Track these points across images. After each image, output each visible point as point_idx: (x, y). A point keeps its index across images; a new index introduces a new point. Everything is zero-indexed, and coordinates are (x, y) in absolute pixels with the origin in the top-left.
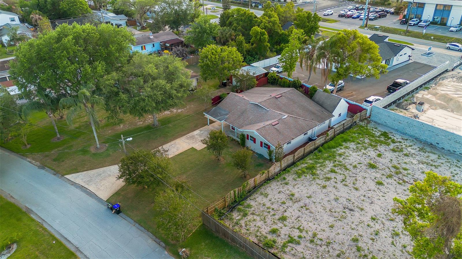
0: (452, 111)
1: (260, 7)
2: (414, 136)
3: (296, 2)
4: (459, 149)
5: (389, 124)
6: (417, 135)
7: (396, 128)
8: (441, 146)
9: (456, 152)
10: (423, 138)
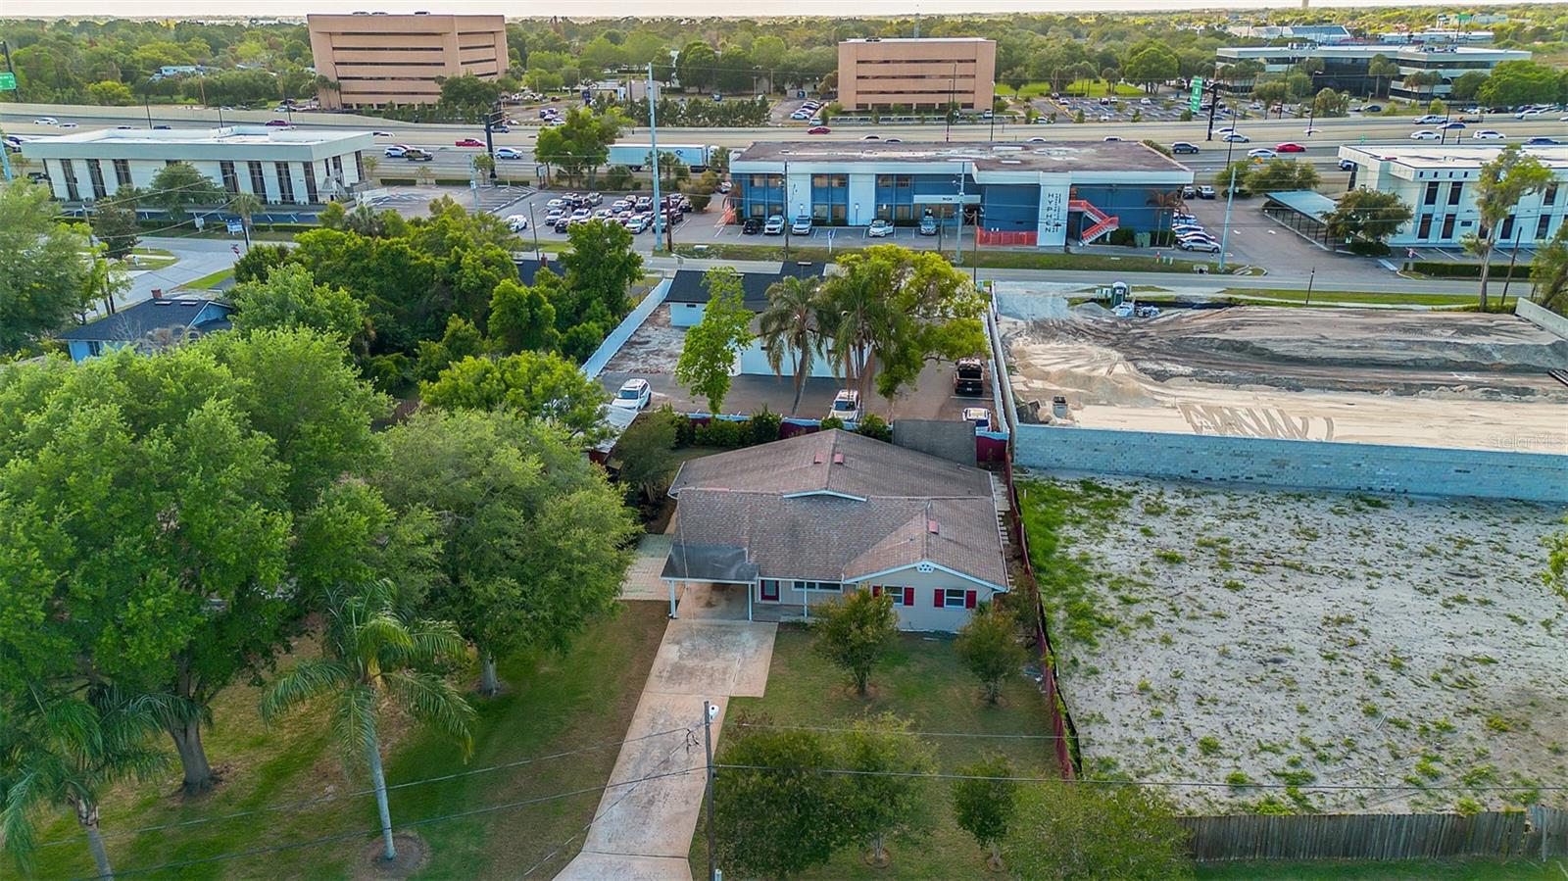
0: (1109, 404)
1: (236, 228)
2: (1138, 472)
3: (352, 202)
4: (1243, 468)
5: (1068, 462)
6: (1144, 468)
7: (1089, 465)
8: (1202, 475)
9: (1237, 477)
10: (1158, 469)
